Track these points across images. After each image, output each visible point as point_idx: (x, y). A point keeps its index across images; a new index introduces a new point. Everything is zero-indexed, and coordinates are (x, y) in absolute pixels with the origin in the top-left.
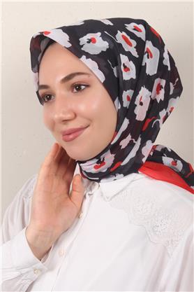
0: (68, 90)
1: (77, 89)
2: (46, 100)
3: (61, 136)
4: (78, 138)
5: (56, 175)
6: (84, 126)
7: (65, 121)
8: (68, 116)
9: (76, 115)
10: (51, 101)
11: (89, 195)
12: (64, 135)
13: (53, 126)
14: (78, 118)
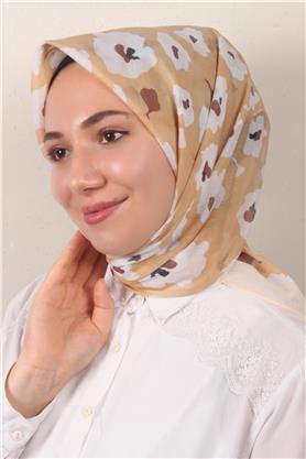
0: (93, 139)
1: (107, 139)
2: (57, 157)
3: (82, 215)
4: (108, 219)
5: (72, 281)
6: (120, 198)
7: (89, 191)
8: (93, 182)
9: (106, 181)
10: (65, 158)
11: (129, 314)
12: (85, 214)
13: (67, 199)
14: (110, 185)
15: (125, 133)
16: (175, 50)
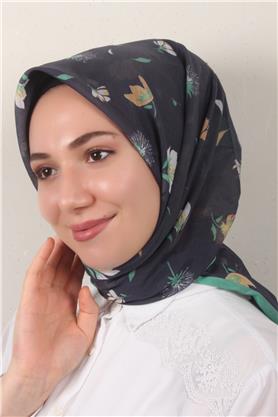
0: (81, 159)
1: (94, 158)
2: (43, 176)
3: (71, 232)
4: (100, 235)
5: (52, 285)
6: (109, 215)
7: (79, 210)
8: (83, 201)
9: (94, 199)
10: (51, 177)
12: (75, 232)
13: (55, 216)
14: (98, 203)
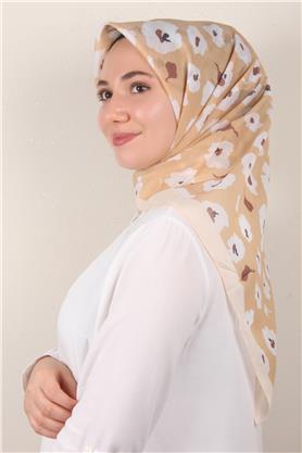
15: (149, 88)
16: (198, 40)
